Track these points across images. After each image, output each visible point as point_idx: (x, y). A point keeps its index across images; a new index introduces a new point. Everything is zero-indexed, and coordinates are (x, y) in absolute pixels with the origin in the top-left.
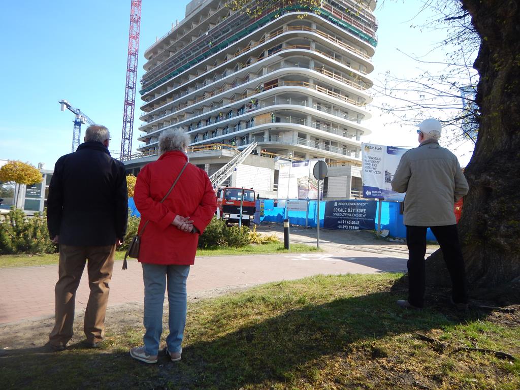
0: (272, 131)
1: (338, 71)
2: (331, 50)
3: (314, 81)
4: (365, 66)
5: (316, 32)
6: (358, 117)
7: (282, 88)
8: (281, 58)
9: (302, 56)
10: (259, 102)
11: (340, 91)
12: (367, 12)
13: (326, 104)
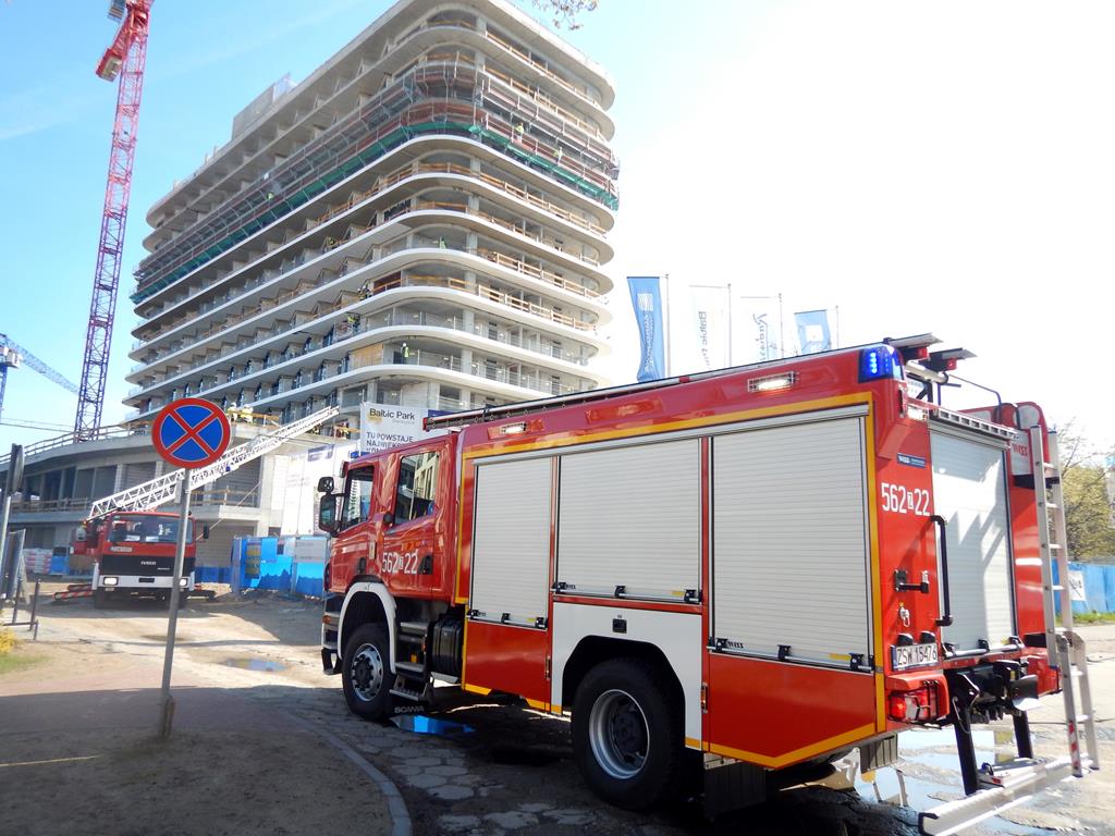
0: (383, 381)
1: (532, 259)
2: (519, 216)
3: (477, 276)
4: (595, 248)
5: (477, 178)
6: (581, 353)
7: (408, 290)
8: (406, 228)
9: (449, 226)
10: (362, 321)
11: (537, 297)
12: (592, 140)
13: (509, 326)
